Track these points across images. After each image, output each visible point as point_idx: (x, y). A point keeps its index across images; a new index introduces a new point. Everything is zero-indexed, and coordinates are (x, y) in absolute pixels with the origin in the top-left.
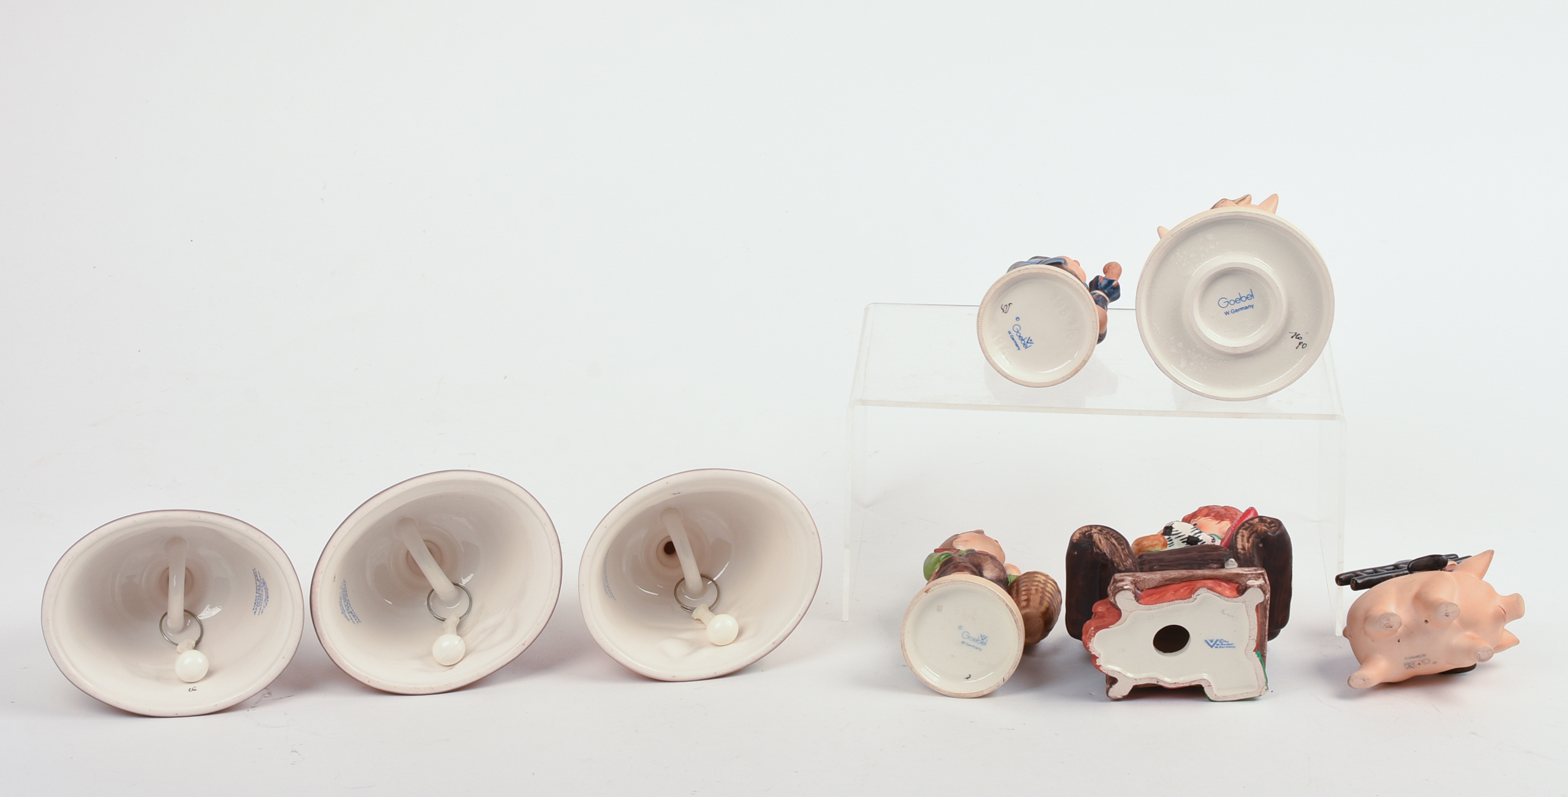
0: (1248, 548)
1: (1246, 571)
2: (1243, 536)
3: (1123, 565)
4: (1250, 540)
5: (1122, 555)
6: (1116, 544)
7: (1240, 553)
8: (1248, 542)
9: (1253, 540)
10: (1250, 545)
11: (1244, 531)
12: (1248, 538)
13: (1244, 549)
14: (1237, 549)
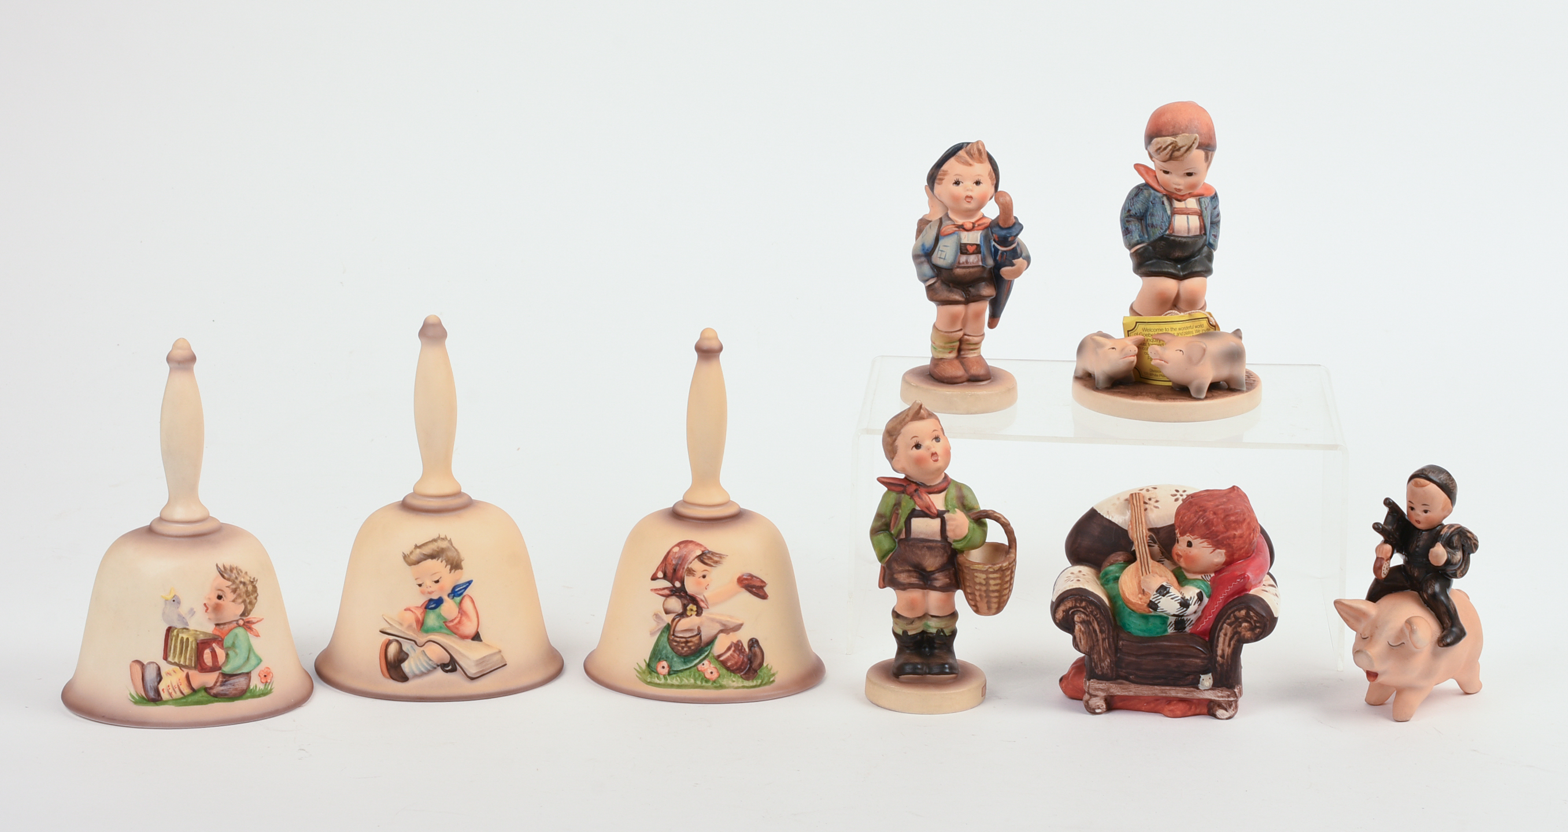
0: (1228, 655)
1: (1218, 697)
2: (1225, 635)
3: (1101, 667)
4: (1232, 643)
5: (1102, 651)
6: (1098, 631)
7: (1218, 662)
8: (1229, 645)
9: (1234, 645)
10: (1230, 650)
11: (1228, 627)
12: (1231, 640)
13: (1222, 656)
14: (1217, 656)
